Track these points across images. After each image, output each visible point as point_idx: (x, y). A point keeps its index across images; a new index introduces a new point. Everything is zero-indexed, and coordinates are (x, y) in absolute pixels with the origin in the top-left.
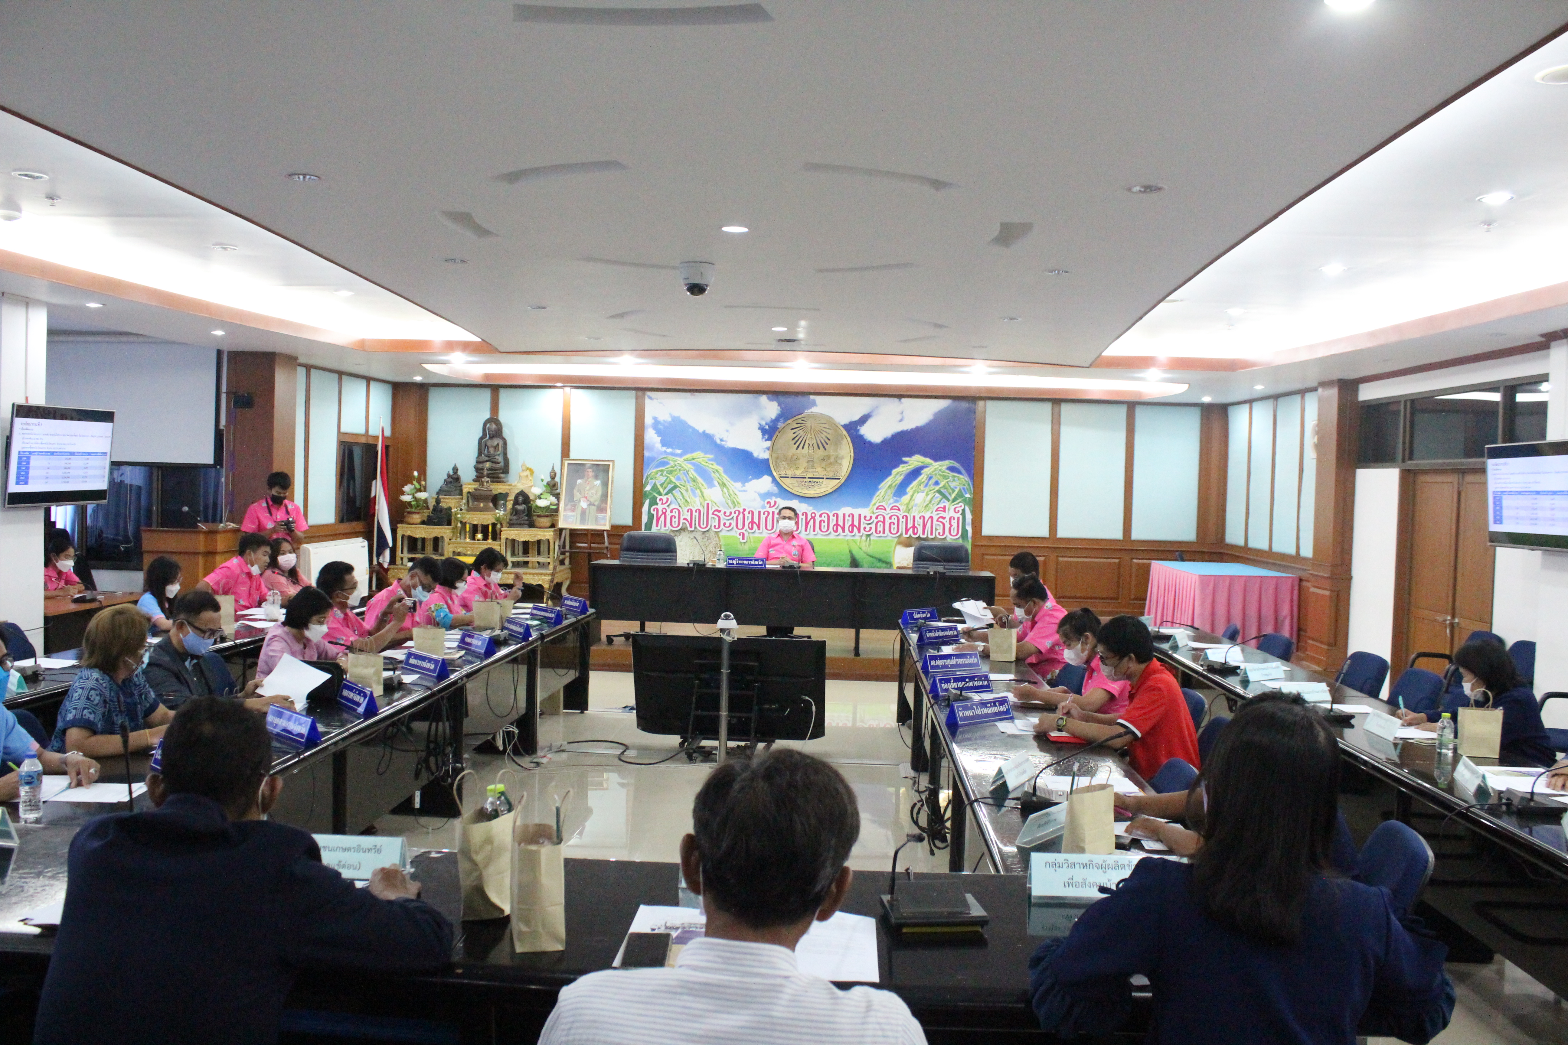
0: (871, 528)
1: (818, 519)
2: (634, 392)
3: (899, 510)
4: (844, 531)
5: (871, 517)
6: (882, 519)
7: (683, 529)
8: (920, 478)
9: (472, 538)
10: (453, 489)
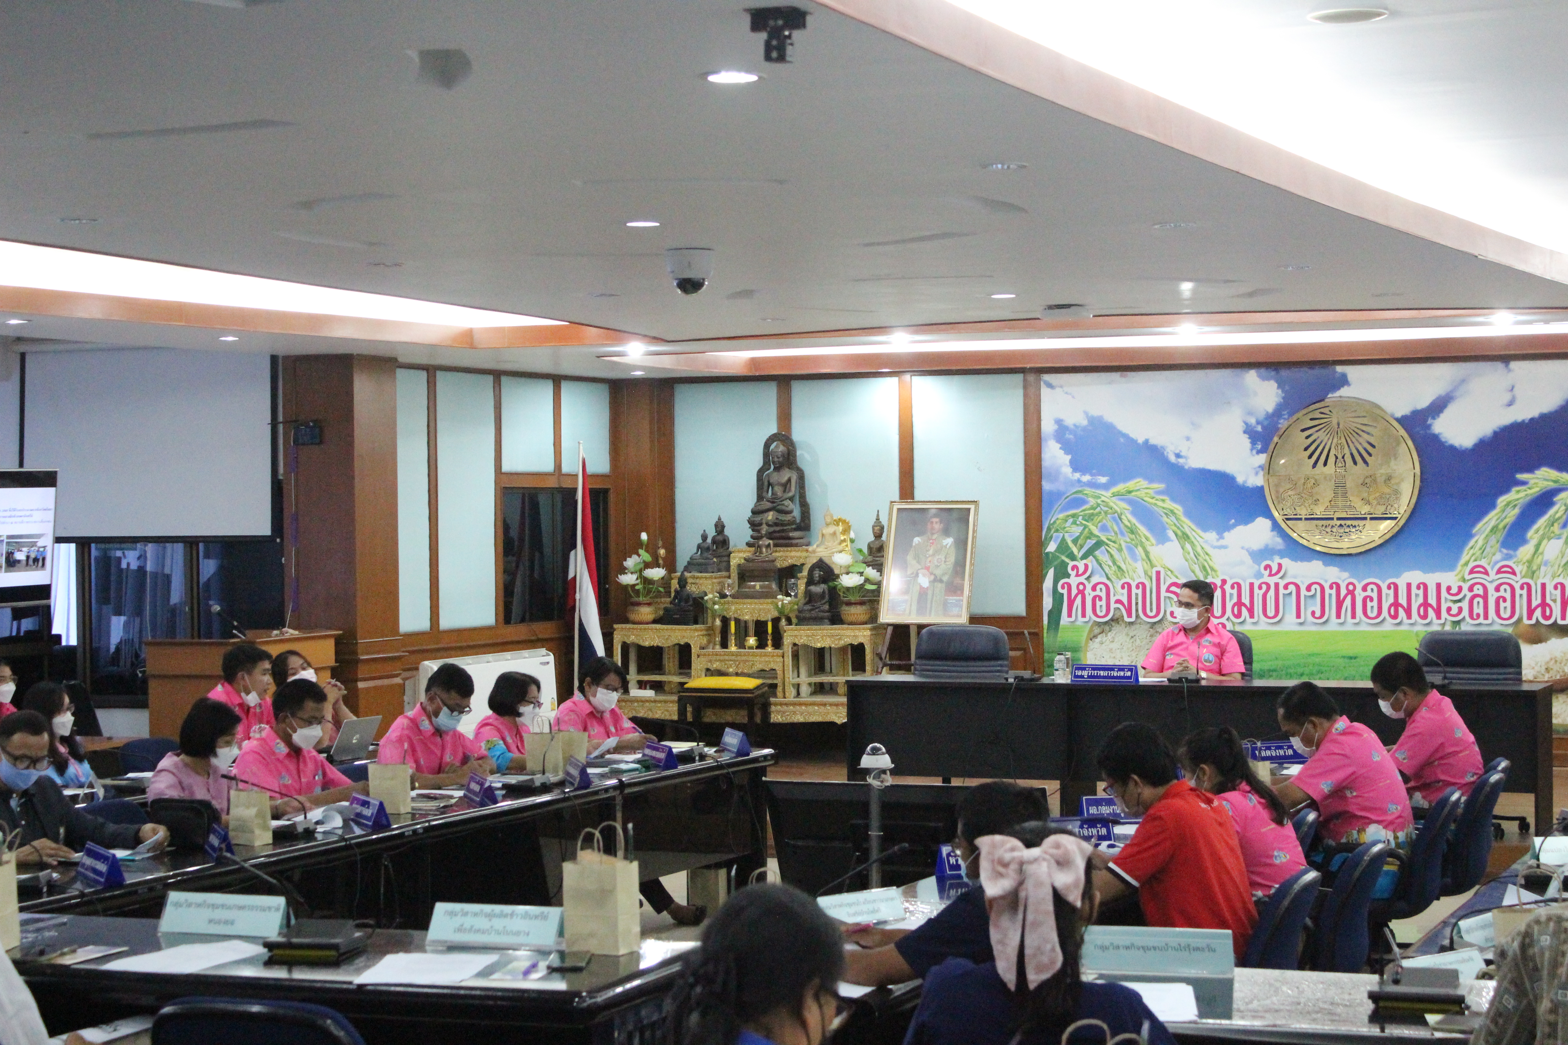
0: (1460, 610)
1: (1360, 595)
2: (1020, 377)
3: (1514, 573)
4: (1409, 616)
5: (1460, 589)
6: (1481, 592)
7: (1115, 620)
8: (1551, 512)
9: (741, 645)
10: (715, 560)
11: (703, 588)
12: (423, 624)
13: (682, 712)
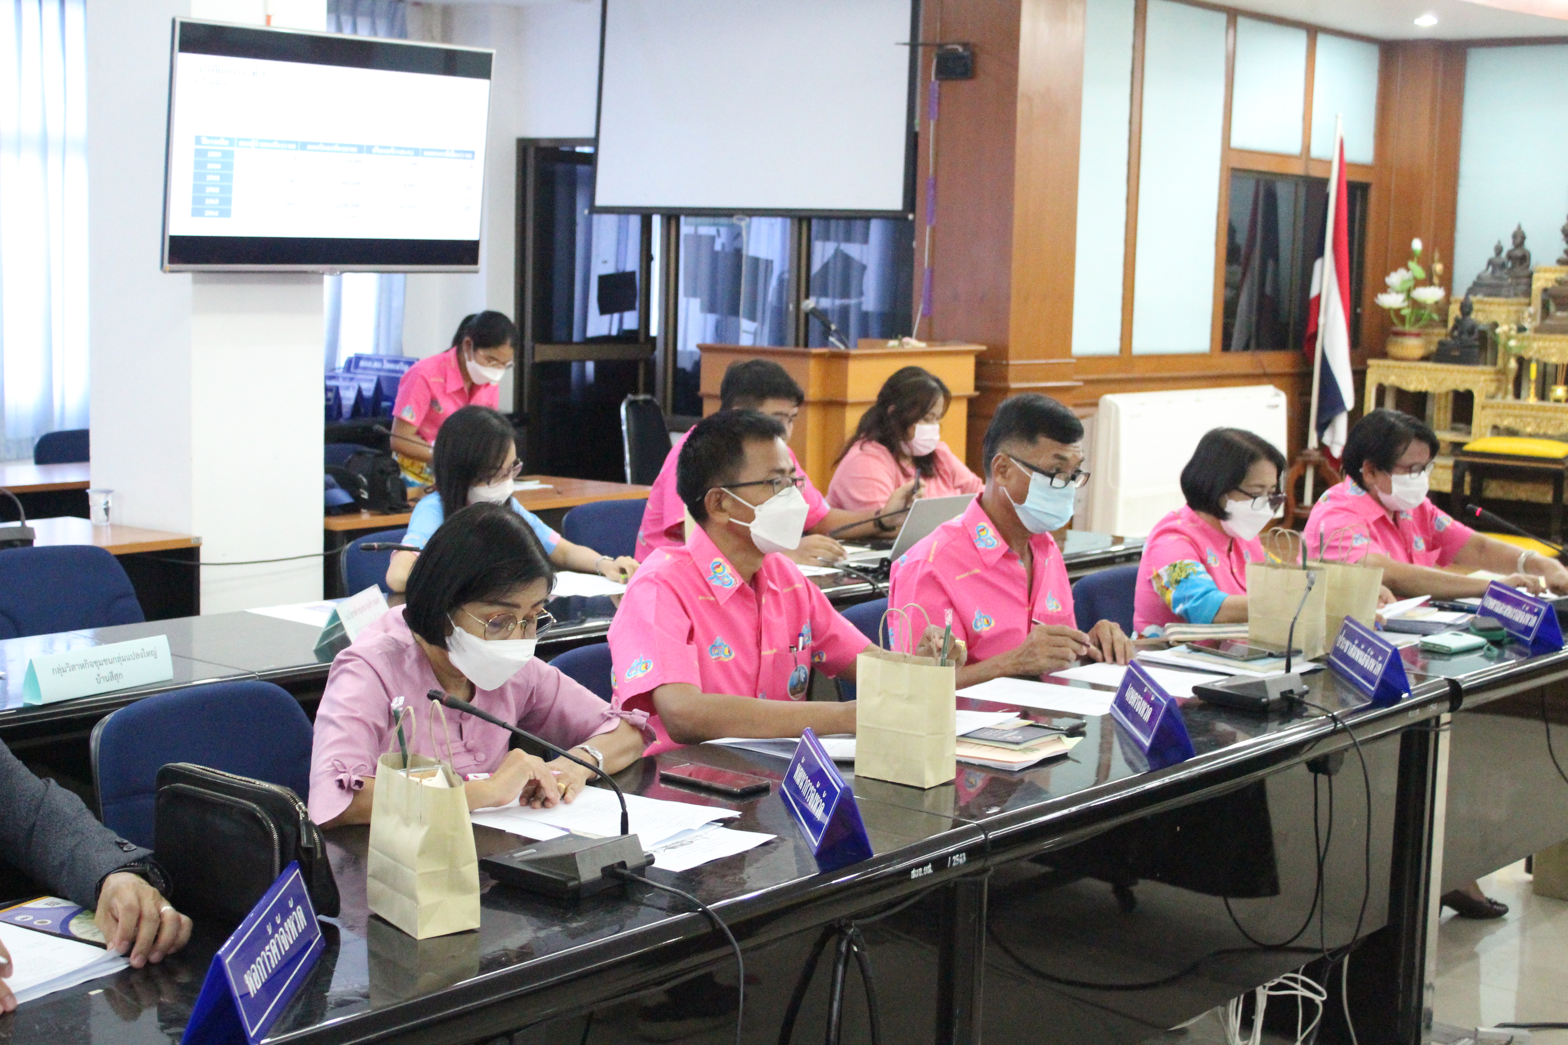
9: (1543, 395)
10: (1510, 280)
11: (1494, 318)
12: (1111, 345)
13: (1458, 483)
